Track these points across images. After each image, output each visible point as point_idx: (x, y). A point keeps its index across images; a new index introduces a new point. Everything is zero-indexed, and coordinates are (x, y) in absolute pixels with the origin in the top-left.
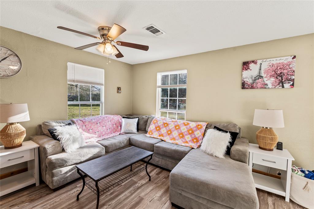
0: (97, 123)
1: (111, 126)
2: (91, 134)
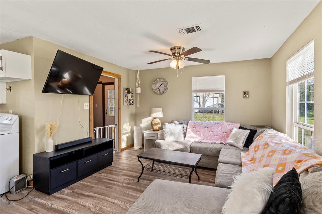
0: (205, 128)
1: (219, 133)
2: (197, 135)
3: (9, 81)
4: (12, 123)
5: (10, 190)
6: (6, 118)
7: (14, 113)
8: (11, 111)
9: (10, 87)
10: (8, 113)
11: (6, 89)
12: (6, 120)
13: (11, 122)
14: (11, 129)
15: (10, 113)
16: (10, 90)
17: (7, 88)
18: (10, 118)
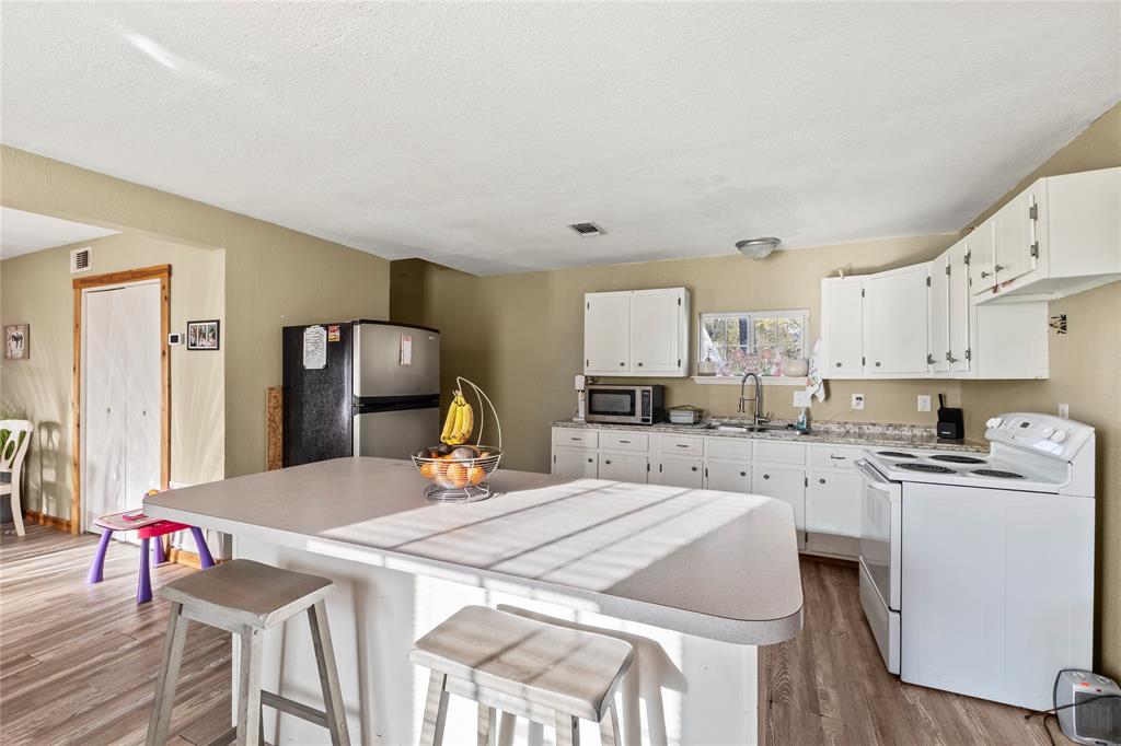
3: (1058, 295)
4: (1067, 455)
5: (1056, 709)
6: (1047, 430)
7: (1075, 417)
8: (1065, 408)
9: (1064, 318)
10: (1054, 413)
11: (1047, 327)
12: (1049, 439)
13: (1065, 449)
14: (1066, 477)
15: (1060, 413)
16: (1064, 328)
17: (1053, 321)
18: (1060, 435)
